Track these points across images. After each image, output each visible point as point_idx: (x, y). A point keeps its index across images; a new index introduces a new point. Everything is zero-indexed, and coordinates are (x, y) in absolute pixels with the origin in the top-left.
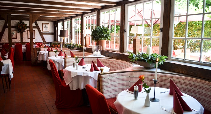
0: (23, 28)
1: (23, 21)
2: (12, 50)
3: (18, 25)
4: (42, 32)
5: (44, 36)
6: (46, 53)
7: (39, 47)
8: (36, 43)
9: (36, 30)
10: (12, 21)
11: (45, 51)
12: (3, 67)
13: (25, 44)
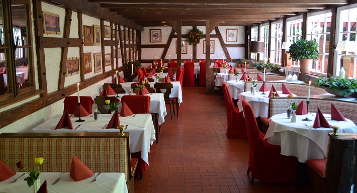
0: (196, 37)
1: (198, 27)
2: (182, 70)
3: (189, 33)
4: (225, 43)
5: (228, 49)
6: (227, 76)
7: (217, 67)
8: (215, 61)
9: (217, 40)
10: (182, 27)
11: (225, 72)
12: (172, 89)
13: (198, 62)
